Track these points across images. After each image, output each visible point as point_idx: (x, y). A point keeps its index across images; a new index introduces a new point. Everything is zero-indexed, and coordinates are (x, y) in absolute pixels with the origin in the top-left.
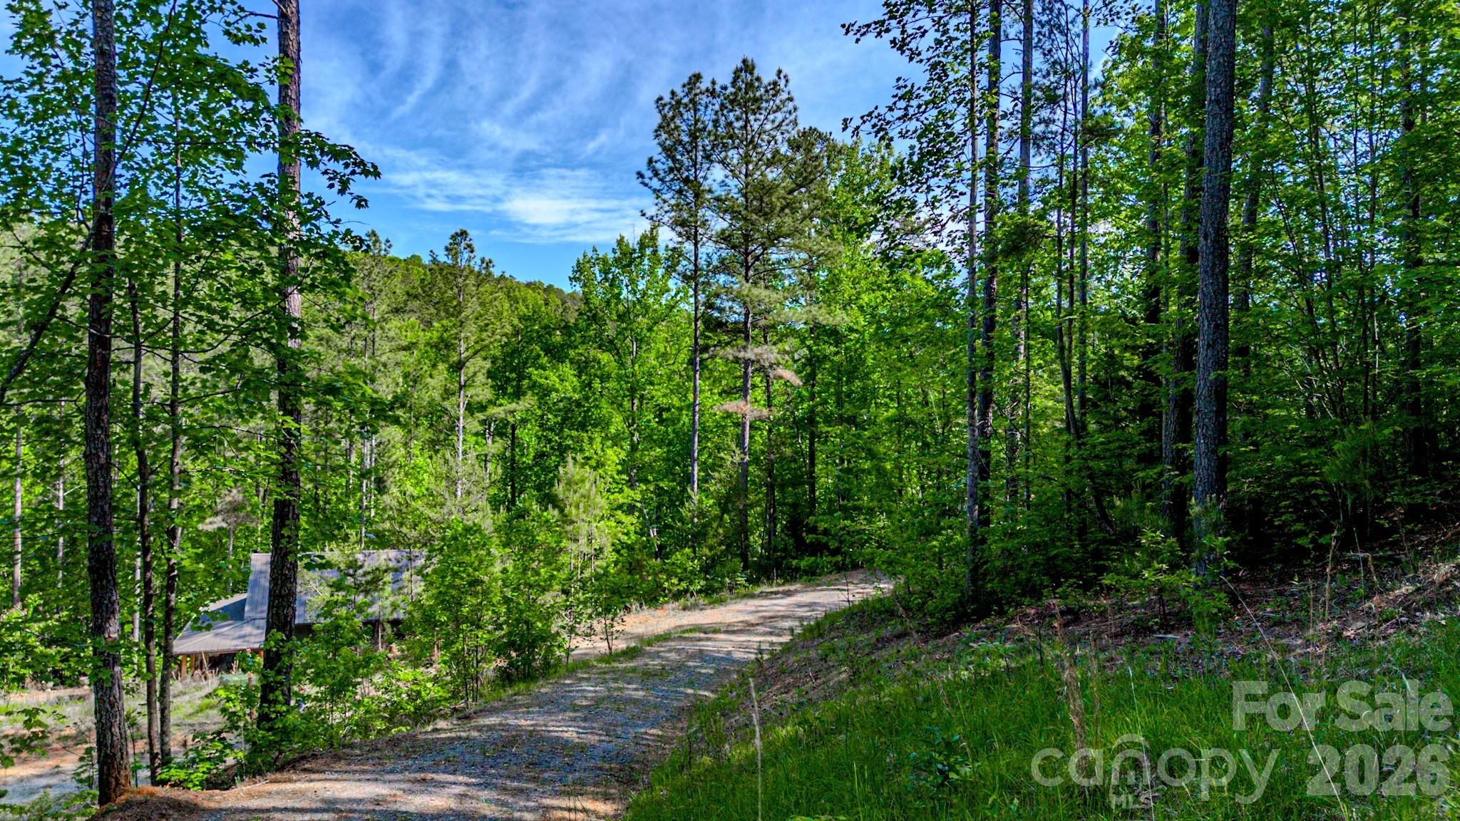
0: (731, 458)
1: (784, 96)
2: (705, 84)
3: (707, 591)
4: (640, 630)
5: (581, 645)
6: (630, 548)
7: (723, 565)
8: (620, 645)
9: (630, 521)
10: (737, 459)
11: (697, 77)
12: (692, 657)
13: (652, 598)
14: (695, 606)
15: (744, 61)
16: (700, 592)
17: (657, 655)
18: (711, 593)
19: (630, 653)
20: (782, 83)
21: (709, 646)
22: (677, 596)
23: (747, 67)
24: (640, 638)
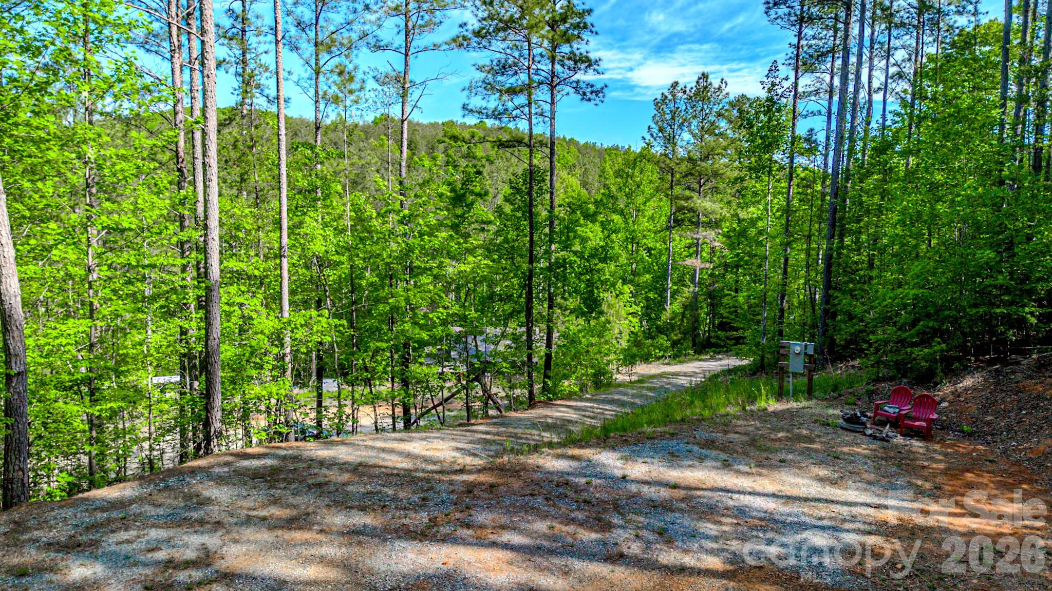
0: (687, 292)
1: (724, 92)
2: (681, 86)
3: (674, 356)
4: (642, 372)
5: (620, 378)
6: (636, 334)
7: (682, 344)
8: (634, 378)
9: (635, 320)
10: (691, 289)
11: (677, 83)
12: (667, 384)
13: (646, 359)
14: (668, 364)
15: (703, 74)
16: (670, 357)
17: (652, 382)
18: (677, 357)
19: (639, 381)
20: (723, 86)
21: (675, 381)
22: (659, 358)
23: (704, 76)
24: (643, 375)
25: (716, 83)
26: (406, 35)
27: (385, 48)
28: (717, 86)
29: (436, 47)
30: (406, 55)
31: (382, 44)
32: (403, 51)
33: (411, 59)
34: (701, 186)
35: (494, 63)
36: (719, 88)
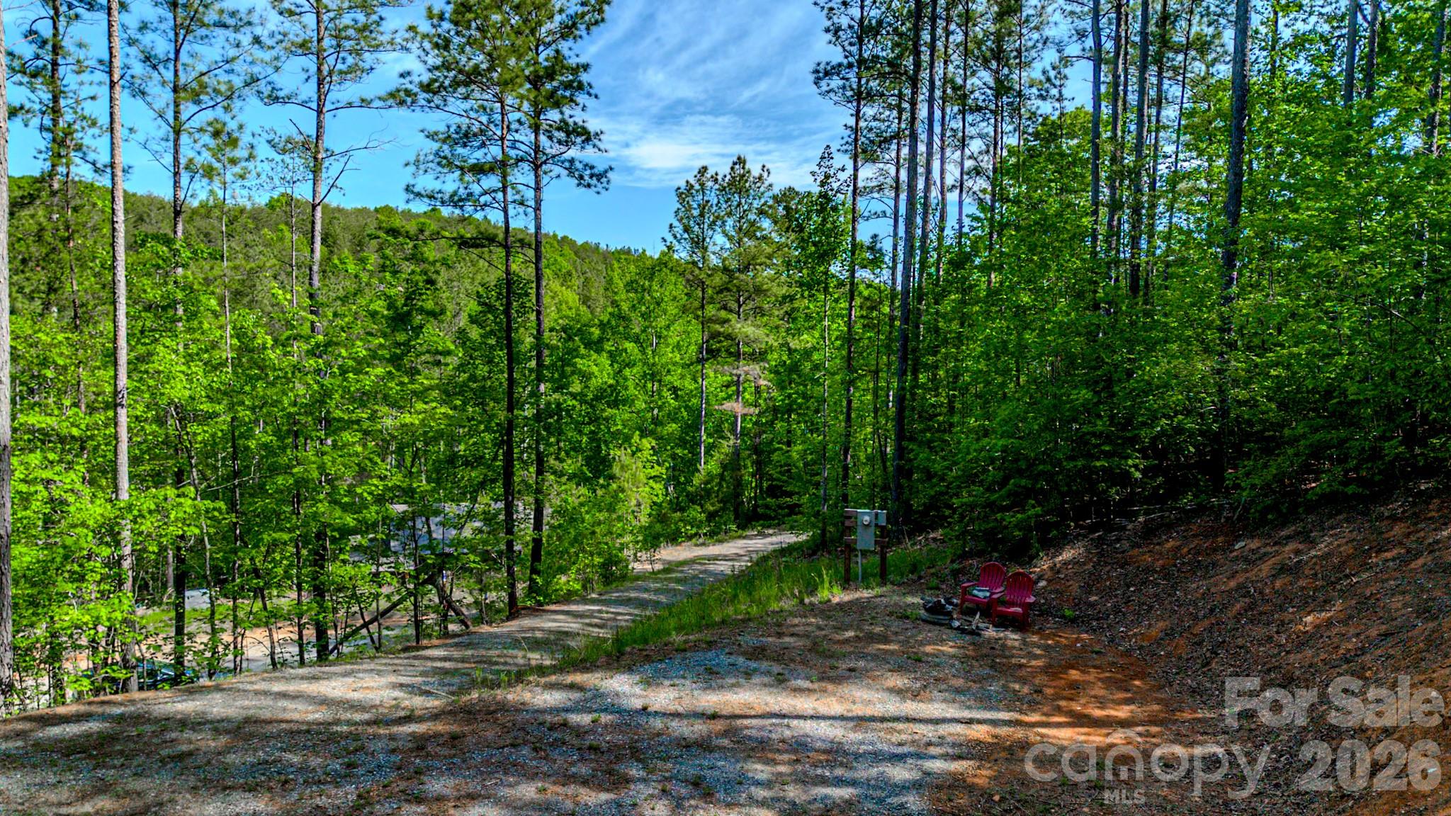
0: (726, 446)
1: (767, 183)
2: (711, 172)
3: (712, 534)
4: (669, 558)
5: (638, 567)
6: (660, 505)
7: (721, 517)
8: (658, 567)
9: (659, 487)
10: (731, 442)
11: (706, 168)
12: (701, 572)
13: (674, 539)
14: (703, 544)
15: (739, 158)
16: (705, 534)
17: (682, 572)
18: (715, 535)
19: (665, 571)
20: (765, 174)
21: (711, 567)
22: (690, 538)
23: (741, 161)
24: (669, 562)
25: (756, 171)
26: (320, 83)
27: (286, 100)
28: (757, 175)
29: (365, 103)
30: (320, 112)
31: (281, 94)
32: (314, 106)
33: (327, 117)
34: (740, 306)
35: (452, 130)
36: (760, 178)
